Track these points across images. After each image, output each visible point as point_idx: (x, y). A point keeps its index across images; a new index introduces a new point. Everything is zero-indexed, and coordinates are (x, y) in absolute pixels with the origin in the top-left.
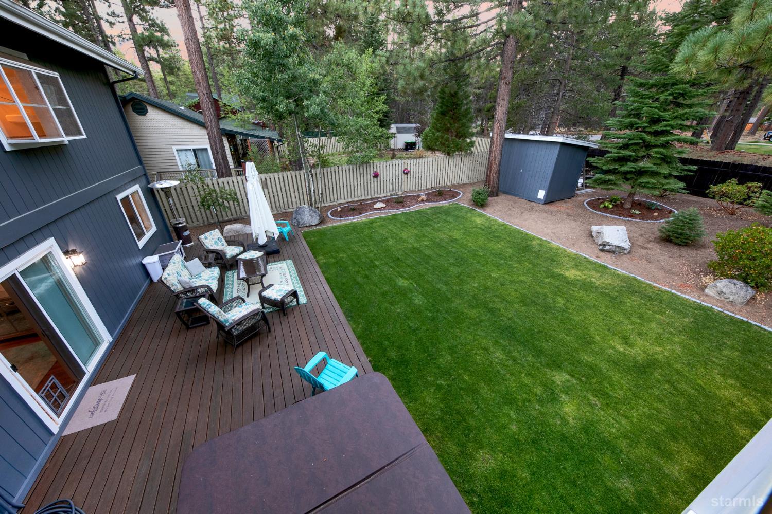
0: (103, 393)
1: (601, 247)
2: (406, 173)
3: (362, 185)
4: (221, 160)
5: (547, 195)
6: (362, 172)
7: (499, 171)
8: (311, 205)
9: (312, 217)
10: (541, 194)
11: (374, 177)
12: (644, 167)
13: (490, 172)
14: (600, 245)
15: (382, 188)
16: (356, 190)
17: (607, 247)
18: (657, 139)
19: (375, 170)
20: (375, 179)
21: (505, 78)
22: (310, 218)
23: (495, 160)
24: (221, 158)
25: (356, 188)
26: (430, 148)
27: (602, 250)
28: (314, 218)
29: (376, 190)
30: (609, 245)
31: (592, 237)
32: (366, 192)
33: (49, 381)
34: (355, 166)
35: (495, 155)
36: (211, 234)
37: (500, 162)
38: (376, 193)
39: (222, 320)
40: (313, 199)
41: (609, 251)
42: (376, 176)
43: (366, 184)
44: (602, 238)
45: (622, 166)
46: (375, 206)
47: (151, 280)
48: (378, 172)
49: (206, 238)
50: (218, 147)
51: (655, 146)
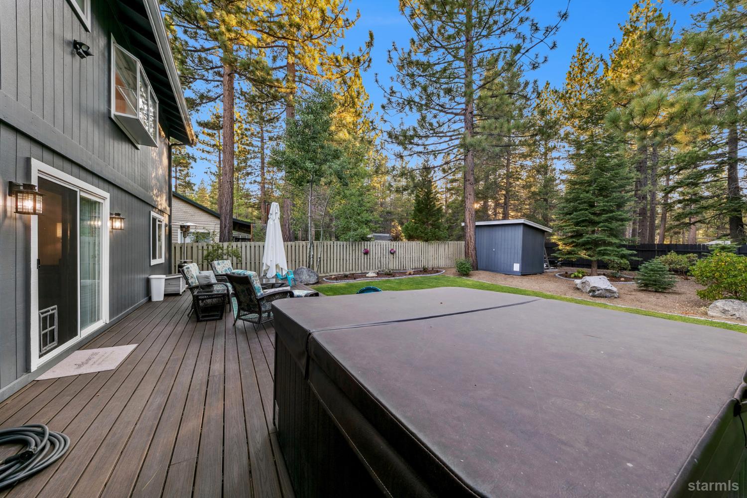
0: (93, 354)
1: (591, 294)
2: (392, 253)
3: (354, 260)
4: (227, 234)
5: (522, 267)
6: (354, 248)
7: (475, 248)
8: (309, 267)
9: (310, 276)
10: (517, 267)
11: (365, 254)
12: (597, 238)
13: (468, 249)
14: (590, 292)
15: (371, 265)
16: (348, 265)
17: (597, 293)
18: (599, 217)
19: (366, 248)
20: (366, 256)
21: (469, 180)
22: (308, 277)
23: (471, 239)
24: (227, 232)
25: (348, 262)
26: (410, 238)
27: (594, 296)
28: (312, 277)
29: (366, 266)
30: (598, 290)
31: (578, 289)
32: (357, 267)
33: (52, 307)
34: (348, 243)
35: (470, 236)
36: (223, 263)
37: (475, 241)
38: (366, 268)
39: (255, 286)
40: (311, 264)
41: (600, 296)
42: (366, 253)
43: (357, 260)
44: (589, 285)
45: (578, 240)
46: (367, 275)
47: (150, 299)
48: (368, 249)
49: (219, 264)
50: (228, 222)
51: (601, 222)
